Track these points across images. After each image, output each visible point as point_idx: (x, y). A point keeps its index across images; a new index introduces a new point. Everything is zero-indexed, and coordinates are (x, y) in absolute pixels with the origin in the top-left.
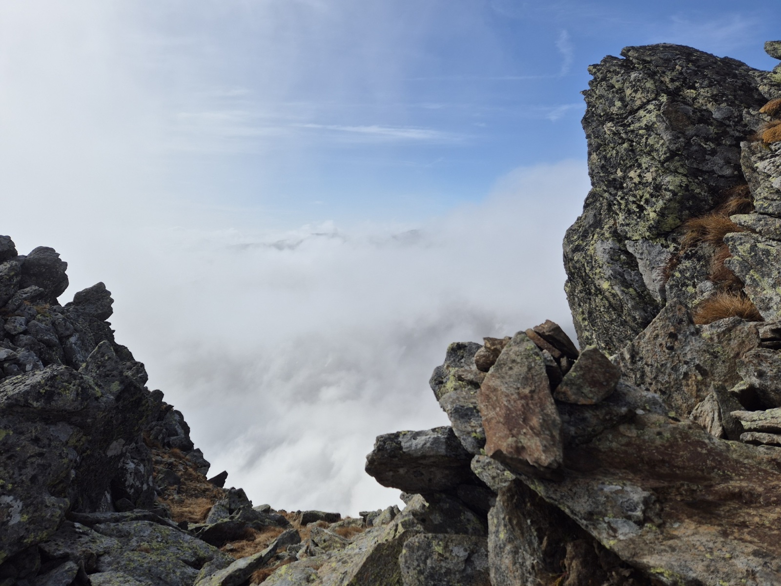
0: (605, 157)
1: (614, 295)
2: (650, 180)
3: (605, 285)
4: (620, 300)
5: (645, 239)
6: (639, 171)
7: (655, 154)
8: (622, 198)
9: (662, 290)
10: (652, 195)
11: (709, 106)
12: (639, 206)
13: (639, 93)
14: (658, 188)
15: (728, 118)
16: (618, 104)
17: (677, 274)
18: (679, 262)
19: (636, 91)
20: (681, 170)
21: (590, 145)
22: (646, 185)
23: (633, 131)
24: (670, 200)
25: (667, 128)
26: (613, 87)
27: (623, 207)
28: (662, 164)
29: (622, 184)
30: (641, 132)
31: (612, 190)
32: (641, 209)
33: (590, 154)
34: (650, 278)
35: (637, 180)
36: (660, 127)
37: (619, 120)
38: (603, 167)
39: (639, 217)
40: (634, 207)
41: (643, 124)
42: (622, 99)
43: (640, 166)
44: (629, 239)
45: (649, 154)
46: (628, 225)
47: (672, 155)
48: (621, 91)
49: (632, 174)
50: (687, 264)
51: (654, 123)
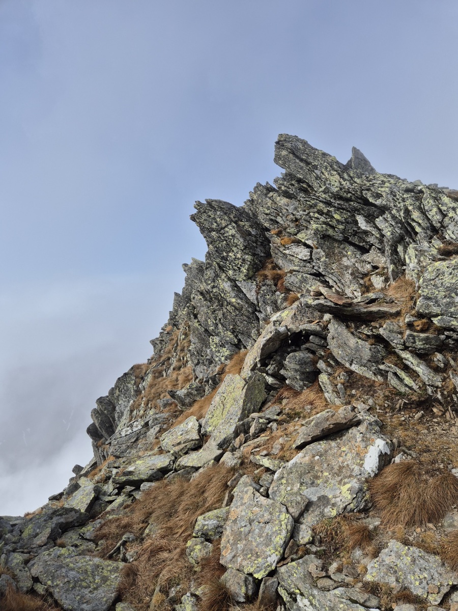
0: (216, 247)
1: (238, 304)
2: (240, 257)
3: (233, 300)
4: (242, 305)
5: (244, 280)
6: (233, 253)
7: (238, 247)
8: (230, 264)
9: (257, 299)
10: (242, 263)
11: (250, 229)
12: (238, 267)
13: (223, 220)
14: (244, 260)
15: (257, 234)
16: (215, 224)
17: (262, 292)
18: (261, 287)
19: (222, 220)
20: (250, 254)
21: (207, 241)
22: (238, 259)
23: (226, 237)
24: (249, 265)
25: (241, 237)
26: (210, 216)
27: (231, 268)
28: (243, 250)
29: (227, 258)
30: (230, 237)
31: (224, 261)
32: (239, 268)
33: (208, 245)
34: (251, 295)
35: (234, 257)
36: (238, 236)
37: (218, 231)
38: (216, 251)
39: (240, 272)
40: (236, 268)
41: (230, 234)
42: (216, 222)
43: (233, 251)
44: (238, 280)
45: (236, 246)
46: (236, 275)
47: (246, 247)
48: (214, 218)
49: (230, 254)
50: (264, 288)
51: (235, 234)
